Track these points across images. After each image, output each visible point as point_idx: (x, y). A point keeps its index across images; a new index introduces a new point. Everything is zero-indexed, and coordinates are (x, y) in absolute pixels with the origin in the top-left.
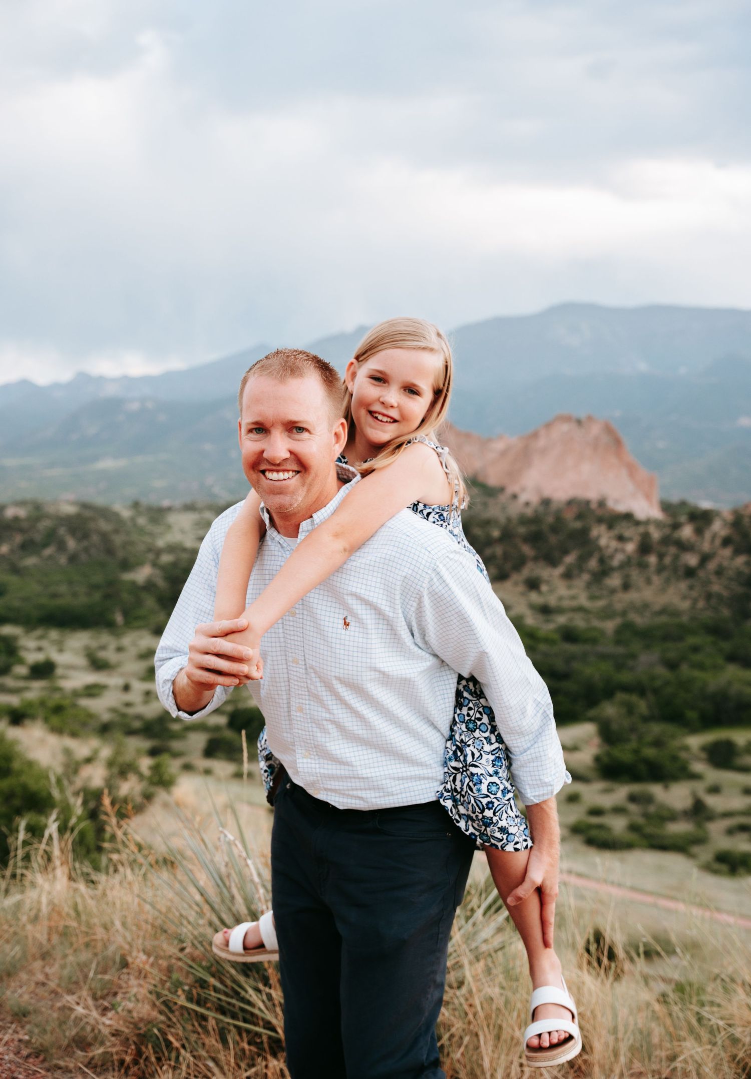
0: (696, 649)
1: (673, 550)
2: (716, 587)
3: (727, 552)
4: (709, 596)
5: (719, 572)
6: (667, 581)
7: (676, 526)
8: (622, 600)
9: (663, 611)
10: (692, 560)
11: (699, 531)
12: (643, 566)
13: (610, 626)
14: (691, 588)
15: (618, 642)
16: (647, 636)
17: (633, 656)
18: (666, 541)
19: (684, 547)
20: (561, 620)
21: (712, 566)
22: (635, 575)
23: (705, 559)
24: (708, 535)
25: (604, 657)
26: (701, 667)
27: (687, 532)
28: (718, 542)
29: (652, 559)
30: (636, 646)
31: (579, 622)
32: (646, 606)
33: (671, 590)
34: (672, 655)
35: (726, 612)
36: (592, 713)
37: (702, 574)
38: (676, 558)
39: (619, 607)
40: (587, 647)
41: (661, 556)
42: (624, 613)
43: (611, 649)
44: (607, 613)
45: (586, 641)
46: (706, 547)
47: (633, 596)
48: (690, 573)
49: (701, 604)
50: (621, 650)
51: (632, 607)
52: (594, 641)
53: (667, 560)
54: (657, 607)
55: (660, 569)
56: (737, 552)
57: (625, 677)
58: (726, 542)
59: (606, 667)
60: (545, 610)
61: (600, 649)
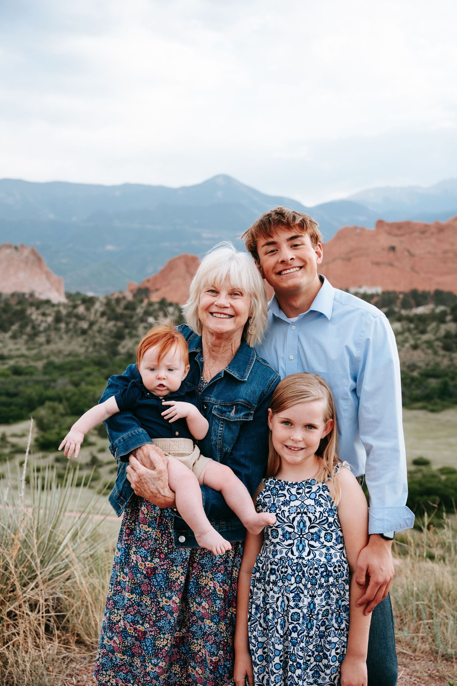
0: (89, 374)
1: (74, 320)
2: (99, 339)
3: (104, 320)
4: (95, 345)
5: (100, 331)
6: (72, 337)
7: (75, 307)
8: (47, 349)
9: (70, 355)
10: (84, 325)
11: (88, 309)
12: (57, 330)
13: (40, 364)
14: (85, 340)
15: (45, 373)
16: (61, 369)
17: (54, 381)
18: (69, 315)
19: (80, 318)
20: (12, 363)
21: (96, 328)
22: (53, 334)
23: (92, 324)
24: (93, 311)
25: (37, 382)
26: (92, 384)
27: (81, 309)
28: (98, 314)
29: (63, 326)
30: (56, 375)
31: (22, 363)
32: (60, 352)
33: (74, 343)
34: (76, 378)
35: (104, 353)
36: (32, 414)
37: (90, 332)
38: (76, 324)
39: (45, 353)
40: (27, 377)
41: (67, 324)
42: (48, 357)
43: (41, 377)
44: (38, 358)
45: (26, 374)
46: (92, 317)
47: (52, 347)
48: (84, 332)
49: (91, 349)
50: (47, 378)
51: (53, 353)
52: (31, 374)
53: (71, 326)
54: (66, 353)
55: (67, 331)
56: (109, 319)
57: (50, 393)
58: (103, 314)
59: (39, 388)
60: (2, 358)
61: (35, 378)
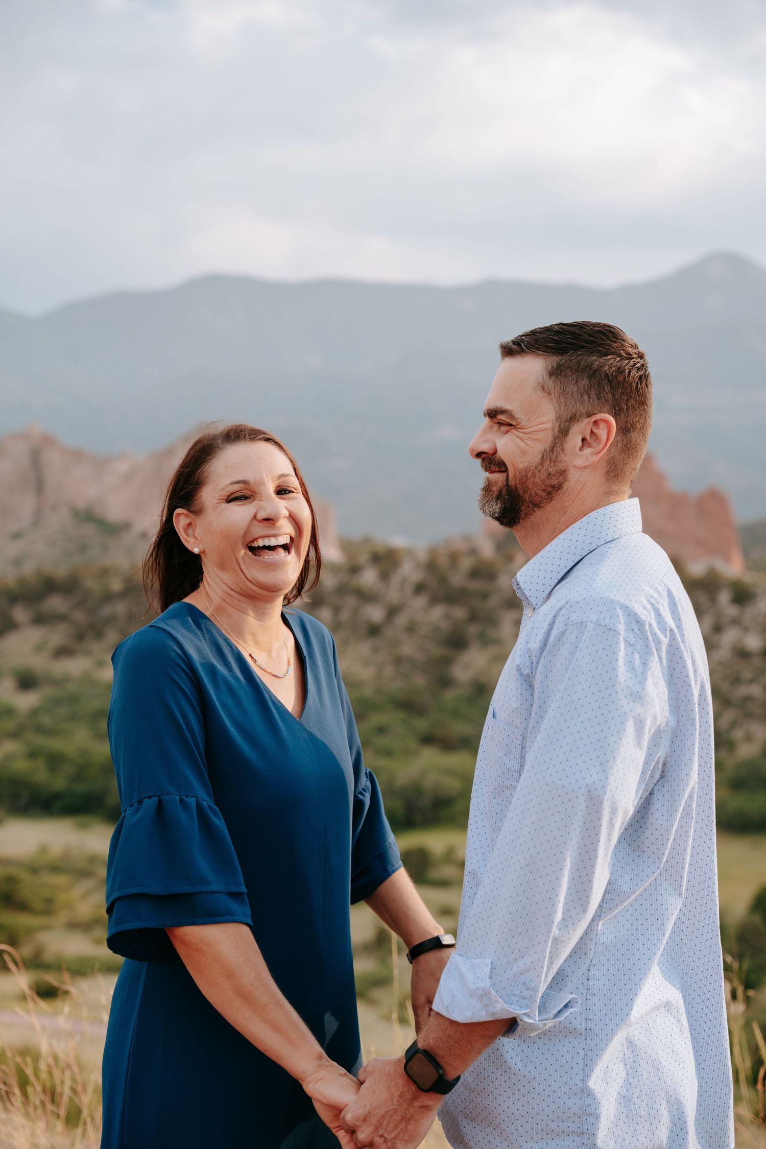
0: (381, 730)
1: (351, 602)
2: (408, 648)
3: (420, 602)
4: (398, 661)
5: (411, 629)
7: (355, 570)
10: (375, 614)
11: (385, 576)
14: (376, 650)
18: (342, 590)
19: (365, 596)
21: (401, 620)
23: (393, 612)
24: (396, 580)
26: (388, 753)
27: (369, 577)
28: (409, 590)
35: (420, 681)
37: (389, 632)
38: (356, 611)
41: (336, 610)
46: (393, 595)
48: (374, 631)
49: (389, 671)
53: (345, 616)
56: (434, 600)
58: (419, 589)
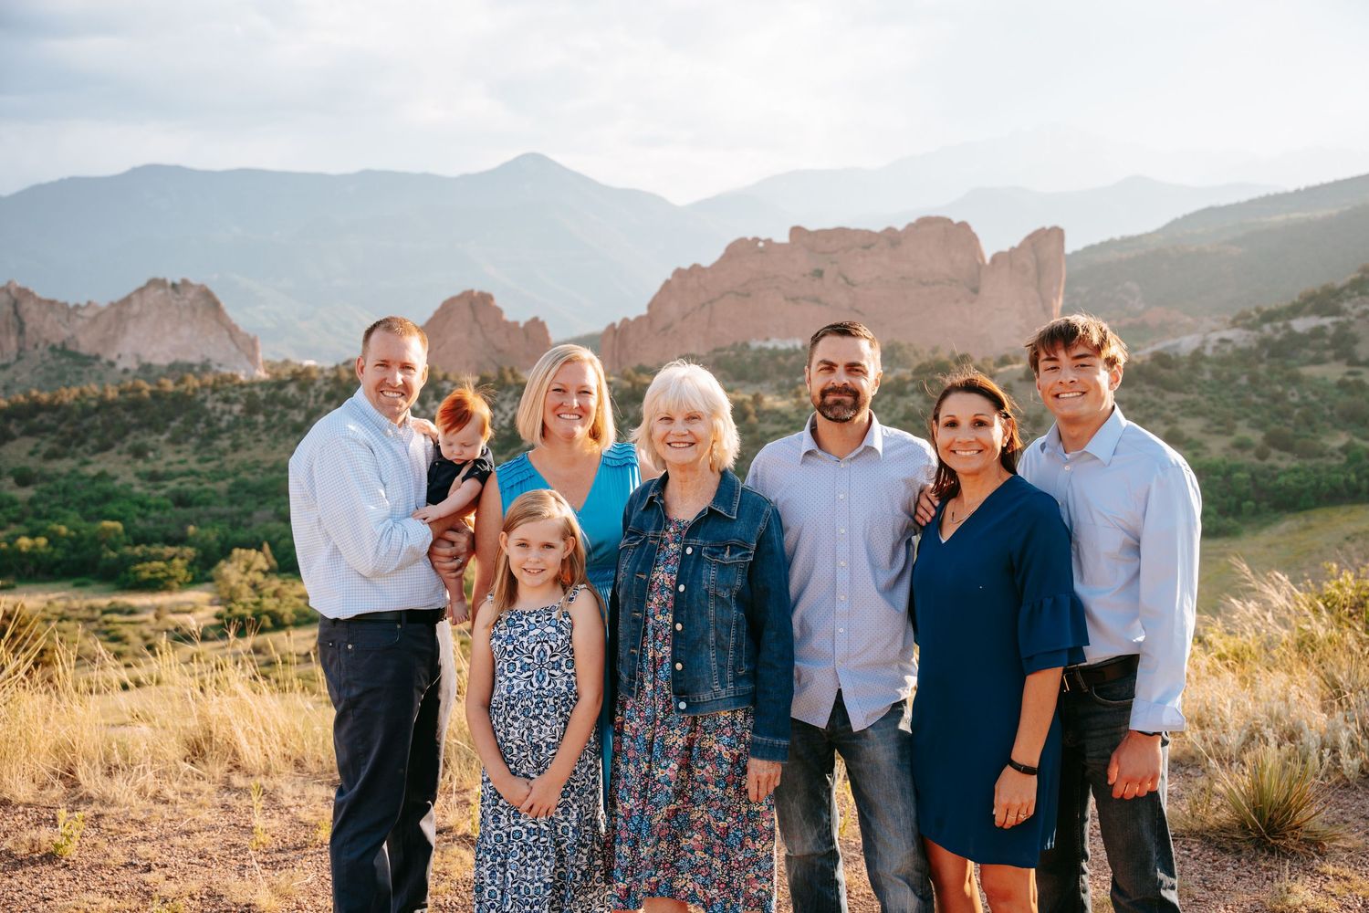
6: (276, 438)
7: (280, 386)
8: (233, 460)
11: (303, 390)
12: (251, 426)
13: (222, 486)
15: (232, 502)
16: (260, 493)
17: (249, 514)
19: (289, 404)
20: (172, 485)
22: (244, 435)
24: (311, 393)
25: (219, 518)
29: (260, 418)
30: (250, 504)
31: (190, 486)
32: (257, 464)
39: (230, 467)
40: (201, 509)
42: (235, 474)
43: (226, 509)
44: (219, 475)
45: (199, 504)
47: (243, 455)
50: (236, 509)
51: (245, 467)
52: (208, 503)
53: (275, 419)
54: (267, 466)
55: (269, 428)
57: (241, 535)
59: (222, 528)
60: (154, 477)
61: (214, 509)
